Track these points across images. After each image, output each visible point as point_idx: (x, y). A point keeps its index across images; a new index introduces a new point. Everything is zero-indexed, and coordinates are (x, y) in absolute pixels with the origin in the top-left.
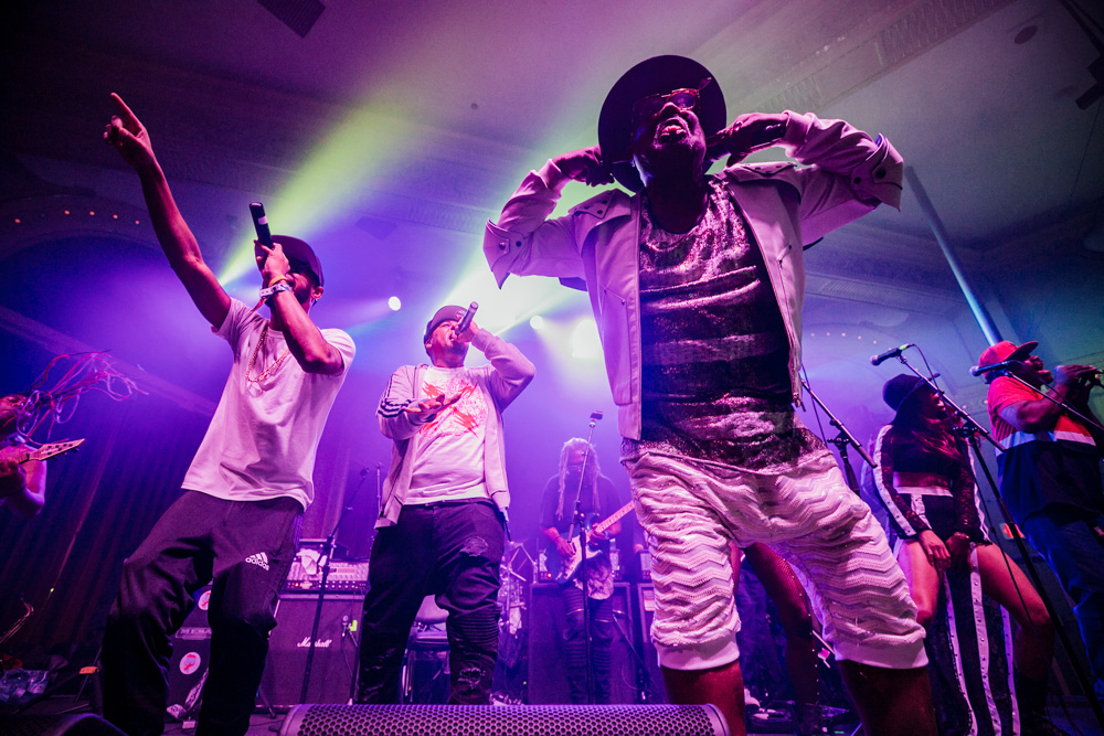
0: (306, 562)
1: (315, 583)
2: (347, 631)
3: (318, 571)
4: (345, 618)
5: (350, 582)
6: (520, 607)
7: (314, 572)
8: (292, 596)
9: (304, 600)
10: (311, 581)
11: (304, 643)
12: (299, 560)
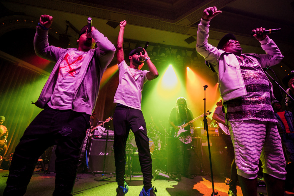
0: (99, 130)
3: (103, 133)
4: (112, 147)
6: (161, 142)
7: (102, 133)
8: (96, 140)
9: (99, 141)
10: (101, 136)
11: (101, 154)
12: (97, 129)
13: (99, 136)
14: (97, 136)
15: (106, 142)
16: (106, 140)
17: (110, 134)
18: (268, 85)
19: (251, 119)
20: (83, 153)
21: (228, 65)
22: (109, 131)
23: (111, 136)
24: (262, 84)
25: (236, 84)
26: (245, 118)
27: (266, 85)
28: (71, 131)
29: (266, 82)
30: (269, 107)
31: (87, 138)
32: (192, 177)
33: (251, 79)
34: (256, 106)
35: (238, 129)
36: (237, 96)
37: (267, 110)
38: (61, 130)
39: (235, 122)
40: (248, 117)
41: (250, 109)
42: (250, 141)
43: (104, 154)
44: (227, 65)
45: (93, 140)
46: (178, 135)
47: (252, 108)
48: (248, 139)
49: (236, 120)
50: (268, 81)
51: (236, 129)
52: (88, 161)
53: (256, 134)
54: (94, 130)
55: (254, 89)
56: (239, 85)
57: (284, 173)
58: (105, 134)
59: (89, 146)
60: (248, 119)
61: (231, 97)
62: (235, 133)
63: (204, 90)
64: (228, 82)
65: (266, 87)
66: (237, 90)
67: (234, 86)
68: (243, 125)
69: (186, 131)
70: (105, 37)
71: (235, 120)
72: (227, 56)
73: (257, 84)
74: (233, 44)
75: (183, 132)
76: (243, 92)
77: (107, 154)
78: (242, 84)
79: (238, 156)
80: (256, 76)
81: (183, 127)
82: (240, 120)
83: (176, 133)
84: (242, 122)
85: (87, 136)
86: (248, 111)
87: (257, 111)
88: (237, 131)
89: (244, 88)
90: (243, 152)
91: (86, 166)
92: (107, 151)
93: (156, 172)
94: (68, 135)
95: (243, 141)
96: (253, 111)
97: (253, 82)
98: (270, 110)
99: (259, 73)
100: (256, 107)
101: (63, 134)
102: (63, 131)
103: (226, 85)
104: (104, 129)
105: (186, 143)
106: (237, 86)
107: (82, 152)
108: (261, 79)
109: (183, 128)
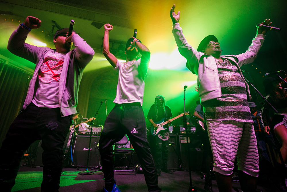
0: (83, 127)
1: (86, 132)
2: (96, 146)
3: (87, 129)
4: (96, 143)
5: (96, 132)
7: (86, 129)
8: (80, 136)
9: (84, 137)
10: (85, 132)
11: (84, 149)
12: (82, 126)
13: (83, 132)
14: (81, 132)
15: (89, 138)
16: (90, 136)
17: (94, 130)
18: (245, 87)
19: (228, 119)
20: (68, 149)
21: (207, 68)
22: (93, 128)
23: (94, 132)
24: (240, 87)
25: (212, 86)
26: (223, 118)
27: (243, 87)
28: (57, 125)
29: (243, 85)
30: (246, 108)
31: (71, 134)
32: (171, 172)
33: (229, 82)
34: (234, 107)
35: (216, 128)
36: (212, 98)
37: (244, 111)
38: (48, 125)
39: (214, 122)
40: (226, 118)
41: (228, 110)
42: (228, 140)
43: (88, 150)
44: (205, 68)
45: (77, 136)
46: (157, 133)
47: (230, 110)
48: (226, 138)
49: (215, 120)
50: (245, 84)
51: (215, 128)
52: (72, 156)
53: (234, 133)
54: (79, 126)
55: (231, 91)
56: (215, 87)
57: (257, 171)
58: (89, 131)
59: (74, 142)
60: (226, 120)
61: (207, 98)
62: (214, 132)
63: (184, 90)
64: (206, 84)
65: (243, 89)
66: (213, 92)
67: (211, 88)
68: (222, 125)
69: (165, 129)
70: (84, 41)
71: (213, 120)
72: (207, 58)
73: (234, 86)
74: (213, 45)
75: (162, 130)
76: (218, 94)
77: (91, 149)
78: (218, 86)
79: (216, 154)
80: (234, 79)
81: (162, 125)
82: (218, 120)
83: (155, 131)
84: (221, 122)
85: (72, 132)
86: (227, 112)
87: (235, 112)
88: (215, 130)
89: (219, 90)
90: (221, 150)
91: (70, 161)
92: (91, 146)
93: (137, 167)
94: (54, 129)
95: (222, 140)
96: (231, 112)
97: (230, 84)
98: (247, 111)
99: (237, 76)
100: (233, 109)
101: (49, 128)
102: (50, 125)
103: (204, 86)
104: (88, 126)
105: (164, 140)
106: (213, 88)
107: (67, 147)
108: (238, 82)
109: (162, 127)
